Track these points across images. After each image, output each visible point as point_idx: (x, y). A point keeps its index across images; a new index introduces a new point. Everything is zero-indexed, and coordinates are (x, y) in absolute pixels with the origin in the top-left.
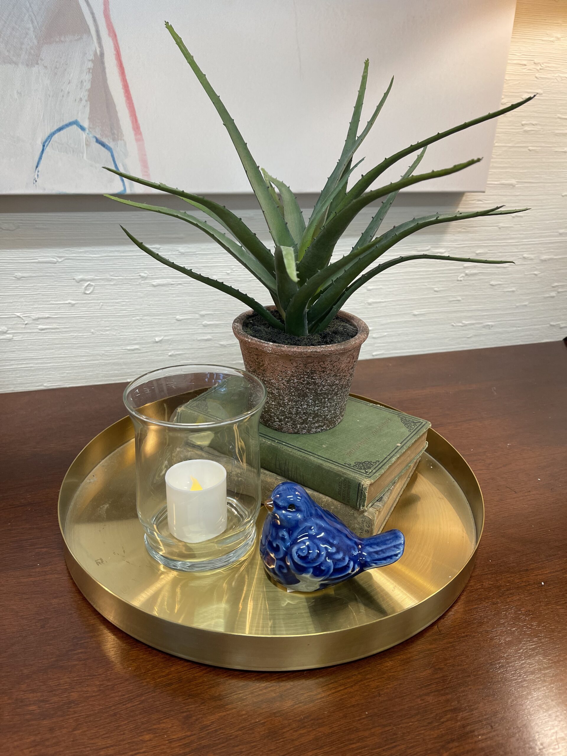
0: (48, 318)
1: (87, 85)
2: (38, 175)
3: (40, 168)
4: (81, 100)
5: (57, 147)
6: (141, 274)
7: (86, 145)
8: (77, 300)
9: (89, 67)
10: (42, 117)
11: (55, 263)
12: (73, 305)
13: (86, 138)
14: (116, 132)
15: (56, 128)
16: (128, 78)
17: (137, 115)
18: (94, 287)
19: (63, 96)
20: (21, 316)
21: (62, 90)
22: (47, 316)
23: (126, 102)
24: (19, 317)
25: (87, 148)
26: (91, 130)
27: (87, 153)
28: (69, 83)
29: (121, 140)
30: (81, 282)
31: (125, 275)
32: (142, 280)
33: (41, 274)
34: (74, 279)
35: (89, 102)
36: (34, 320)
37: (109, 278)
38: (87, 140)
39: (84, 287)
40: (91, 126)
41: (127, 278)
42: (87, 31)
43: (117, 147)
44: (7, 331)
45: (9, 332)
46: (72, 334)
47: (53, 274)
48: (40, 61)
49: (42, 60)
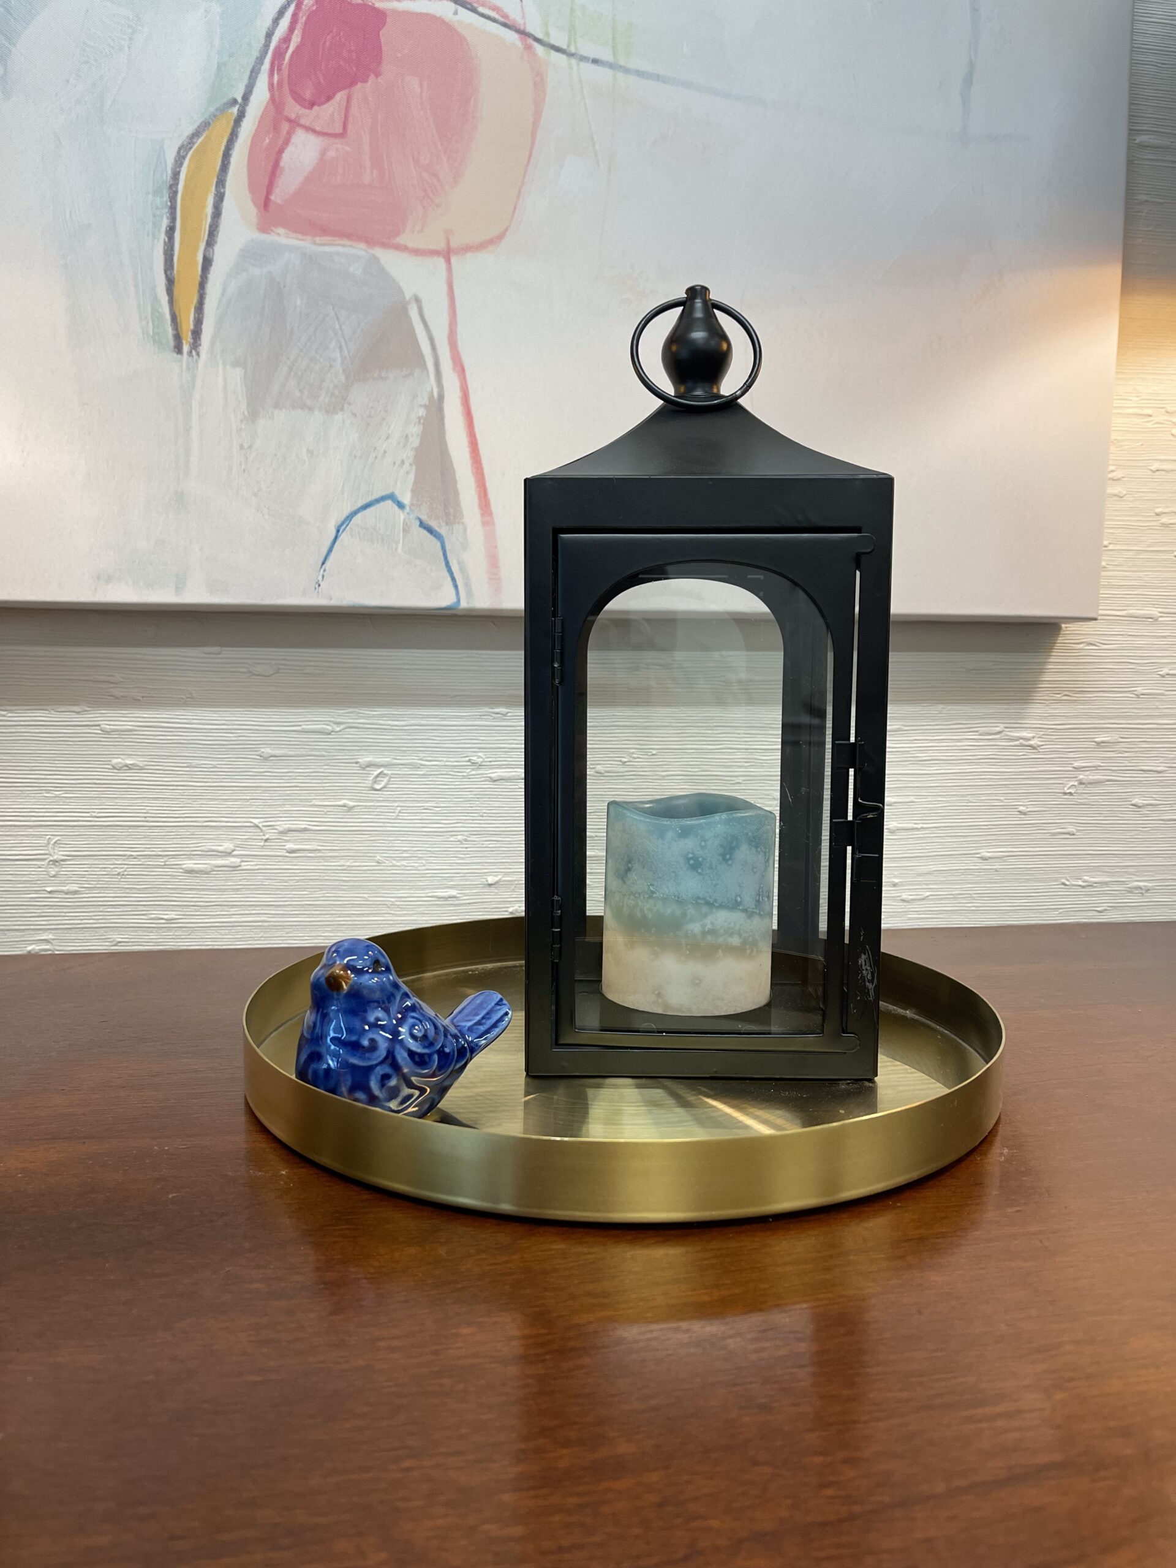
0: (305, 830)
1: (415, 442)
2: (323, 577)
3: (327, 565)
4: (403, 462)
5: (359, 533)
6: (471, 758)
7: (404, 530)
8: (359, 800)
9: (420, 414)
10: (341, 486)
11: (329, 734)
12: (351, 808)
13: (404, 519)
14: (452, 511)
15: (360, 503)
16: (477, 430)
17: (488, 485)
18: (391, 778)
19: (376, 457)
21: (375, 449)
22: (303, 826)
23: (472, 466)
24: (258, 826)
25: (404, 536)
26: (413, 508)
27: (403, 543)
28: (387, 438)
29: (459, 523)
30: (368, 769)
31: (445, 759)
32: (473, 770)
33: (303, 752)
34: (357, 763)
35: (414, 467)
36: (281, 833)
37: (417, 763)
38: (405, 524)
39: (371, 778)
40: (415, 502)
41: (447, 763)
42: (422, 363)
43: (452, 534)
44: (234, 851)
46: (342, 863)
47: (323, 753)
48: (346, 406)
49: (350, 404)
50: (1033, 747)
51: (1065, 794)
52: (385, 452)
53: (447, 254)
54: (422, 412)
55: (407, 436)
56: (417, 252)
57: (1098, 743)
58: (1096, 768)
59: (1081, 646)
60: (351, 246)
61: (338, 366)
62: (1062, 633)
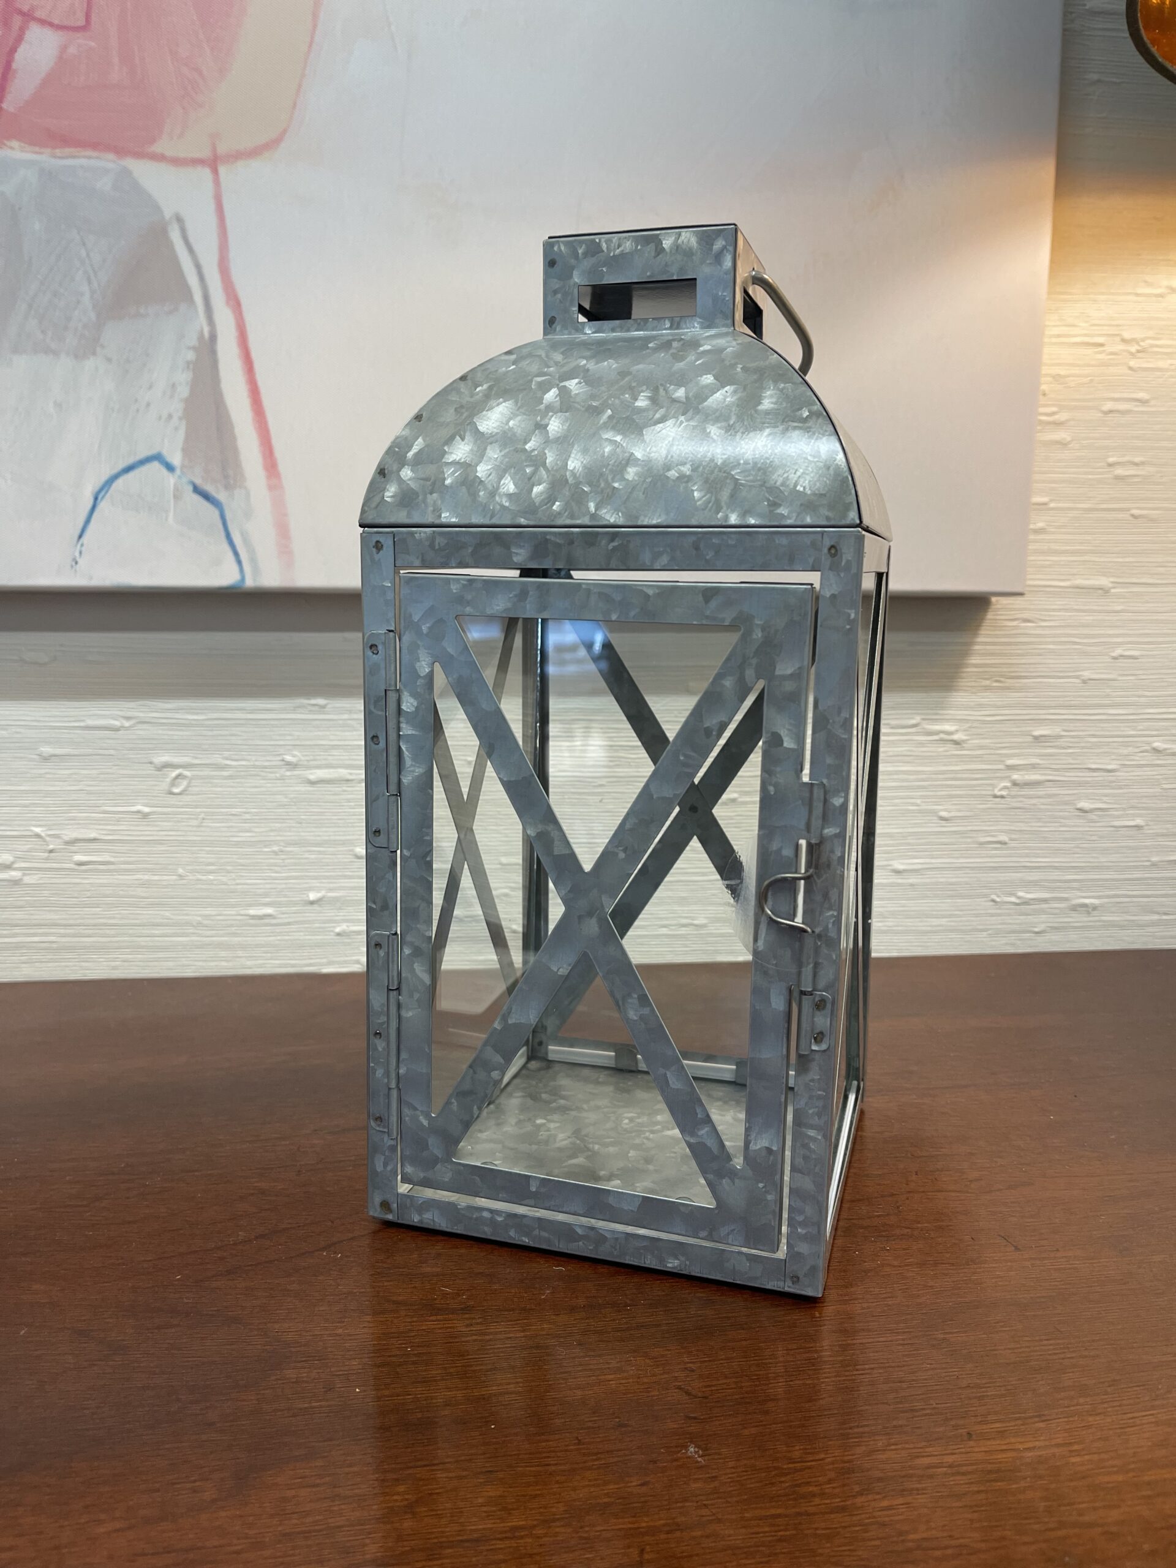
0: (94, 840)
1: (184, 391)
2: (81, 553)
3: (85, 539)
4: (170, 416)
5: (121, 501)
6: (285, 758)
7: (175, 497)
8: (155, 806)
9: (189, 358)
10: (97, 446)
11: (119, 730)
12: (145, 816)
13: (175, 485)
14: (231, 473)
15: (121, 466)
16: (258, 376)
17: (274, 440)
18: (190, 780)
20: (43, 834)
21: (136, 400)
22: (92, 836)
23: (254, 419)
24: (38, 836)
25: (175, 503)
26: (184, 470)
27: (174, 511)
29: (240, 487)
30: (164, 770)
31: (253, 759)
32: (287, 770)
33: (90, 751)
34: (151, 763)
35: (184, 422)
36: (67, 843)
37: (220, 764)
38: (176, 489)
39: (168, 780)
40: (186, 463)
41: (257, 763)
42: (188, 296)
43: (233, 499)
44: (13, 863)
45: (16, 866)
46: (141, 877)
47: (112, 752)
48: (98, 349)
49: (103, 346)
50: (956, 743)
51: (995, 796)
52: (148, 405)
53: (213, 163)
54: (191, 356)
55: (174, 386)
56: (177, 162)
57: (1036, 738)
58: (1034, 767)
59: (1015, 623)
60: (97, 158)
61: (86, 299)
62: (993, 607)
